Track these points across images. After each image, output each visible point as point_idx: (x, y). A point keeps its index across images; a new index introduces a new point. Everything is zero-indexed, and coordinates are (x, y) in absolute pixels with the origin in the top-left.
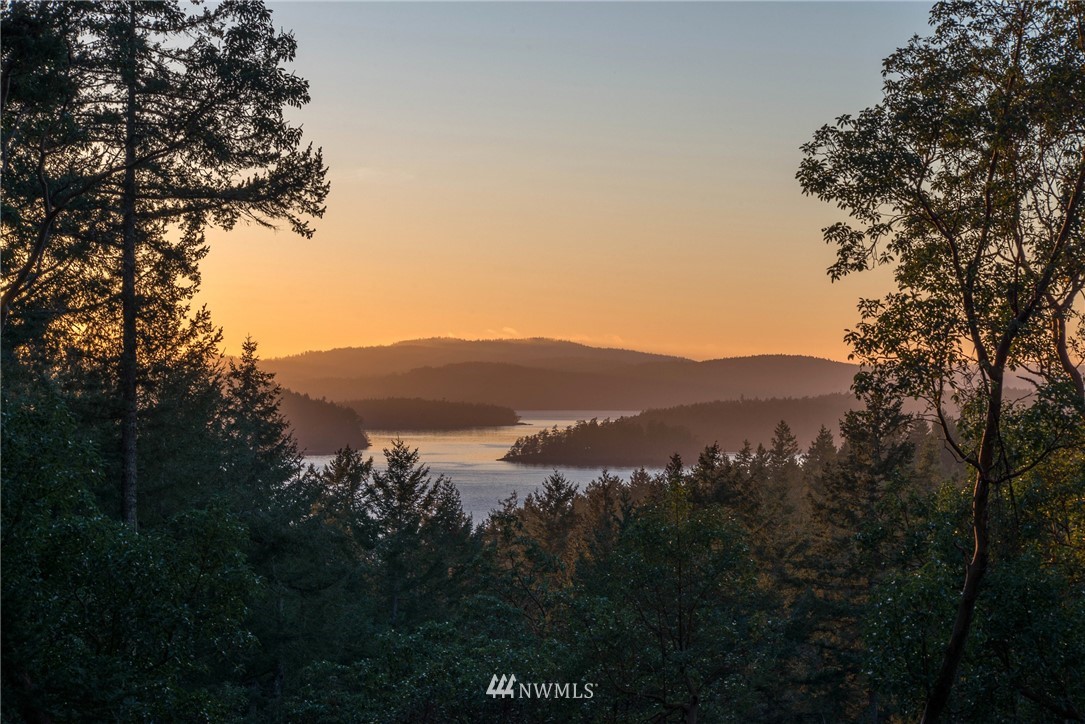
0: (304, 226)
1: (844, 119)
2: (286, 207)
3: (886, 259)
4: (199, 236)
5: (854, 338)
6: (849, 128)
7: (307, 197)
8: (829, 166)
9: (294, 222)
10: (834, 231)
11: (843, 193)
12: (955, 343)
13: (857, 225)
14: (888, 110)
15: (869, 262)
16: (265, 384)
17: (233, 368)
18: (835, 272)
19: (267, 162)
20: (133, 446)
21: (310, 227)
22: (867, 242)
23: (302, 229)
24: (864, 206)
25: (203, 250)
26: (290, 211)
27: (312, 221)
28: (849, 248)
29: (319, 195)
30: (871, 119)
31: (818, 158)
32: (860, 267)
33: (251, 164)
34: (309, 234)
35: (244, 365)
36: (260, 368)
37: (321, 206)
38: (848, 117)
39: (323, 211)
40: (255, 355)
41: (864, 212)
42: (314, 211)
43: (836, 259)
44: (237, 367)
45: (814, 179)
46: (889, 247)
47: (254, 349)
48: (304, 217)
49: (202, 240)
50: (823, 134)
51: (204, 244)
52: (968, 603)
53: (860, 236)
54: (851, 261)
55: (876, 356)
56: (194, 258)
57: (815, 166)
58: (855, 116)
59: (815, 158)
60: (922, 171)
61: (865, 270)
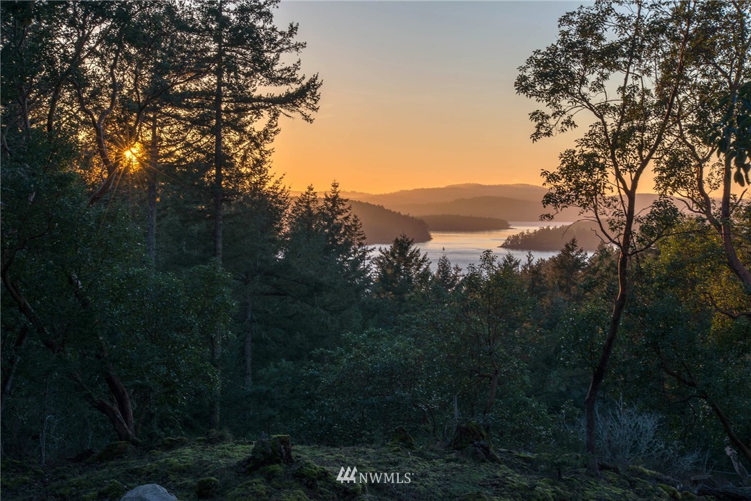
0: (309, 117)
1: (538, 52)
2: (298, 107)
3: (563, 130)
4: (275, 123)
5: (547, 174)
6: (539, 57)
7: (308, 101)
8: (532, 78)
9: (303, 115)
10: (535, 115)
11: (539, 94)
12: (605, 177)
13: (549, 111)
14: (559, 46)
15: (554, 131)
16: (343, 205)
17: (326, 196)
18: (536, 136)
19: (289, 82)
20: (220, 233)
21: (311, 117)
22: (552, 121)
23: (307, 118)
24: (554, 101)
25: (277, 130)
26: (300, 109)
27: (313, 115)
28: (541, 124)
29: (315, 100)
30: (553, 50)
31: (527, 74)
32: (548, 134)
33: (282, 84)
34: (311, 121)
35: (332, 195)
36: (341, 196)
37: (316, 106)
38: (539, 51)
39: (318, 109)
40: (338, 189)
41: (554, 104)
42: (313, 108)
43: (535, 130)
44: (329, 196)
45: (523, 86)
46: (562, 123)
47: (337, 186)
48: (308, 112)
49: (276, 125)
50: (530, 61)
51: (277, 127)
52: (616, 321)
53: (548, 117)
54: (543, 131)
55: (558, 184)
56: (273, 135)
57: (524, 78)
58: (544, 50)
59: (524, 74)
60: (583, 81)
61: (551, 136)
